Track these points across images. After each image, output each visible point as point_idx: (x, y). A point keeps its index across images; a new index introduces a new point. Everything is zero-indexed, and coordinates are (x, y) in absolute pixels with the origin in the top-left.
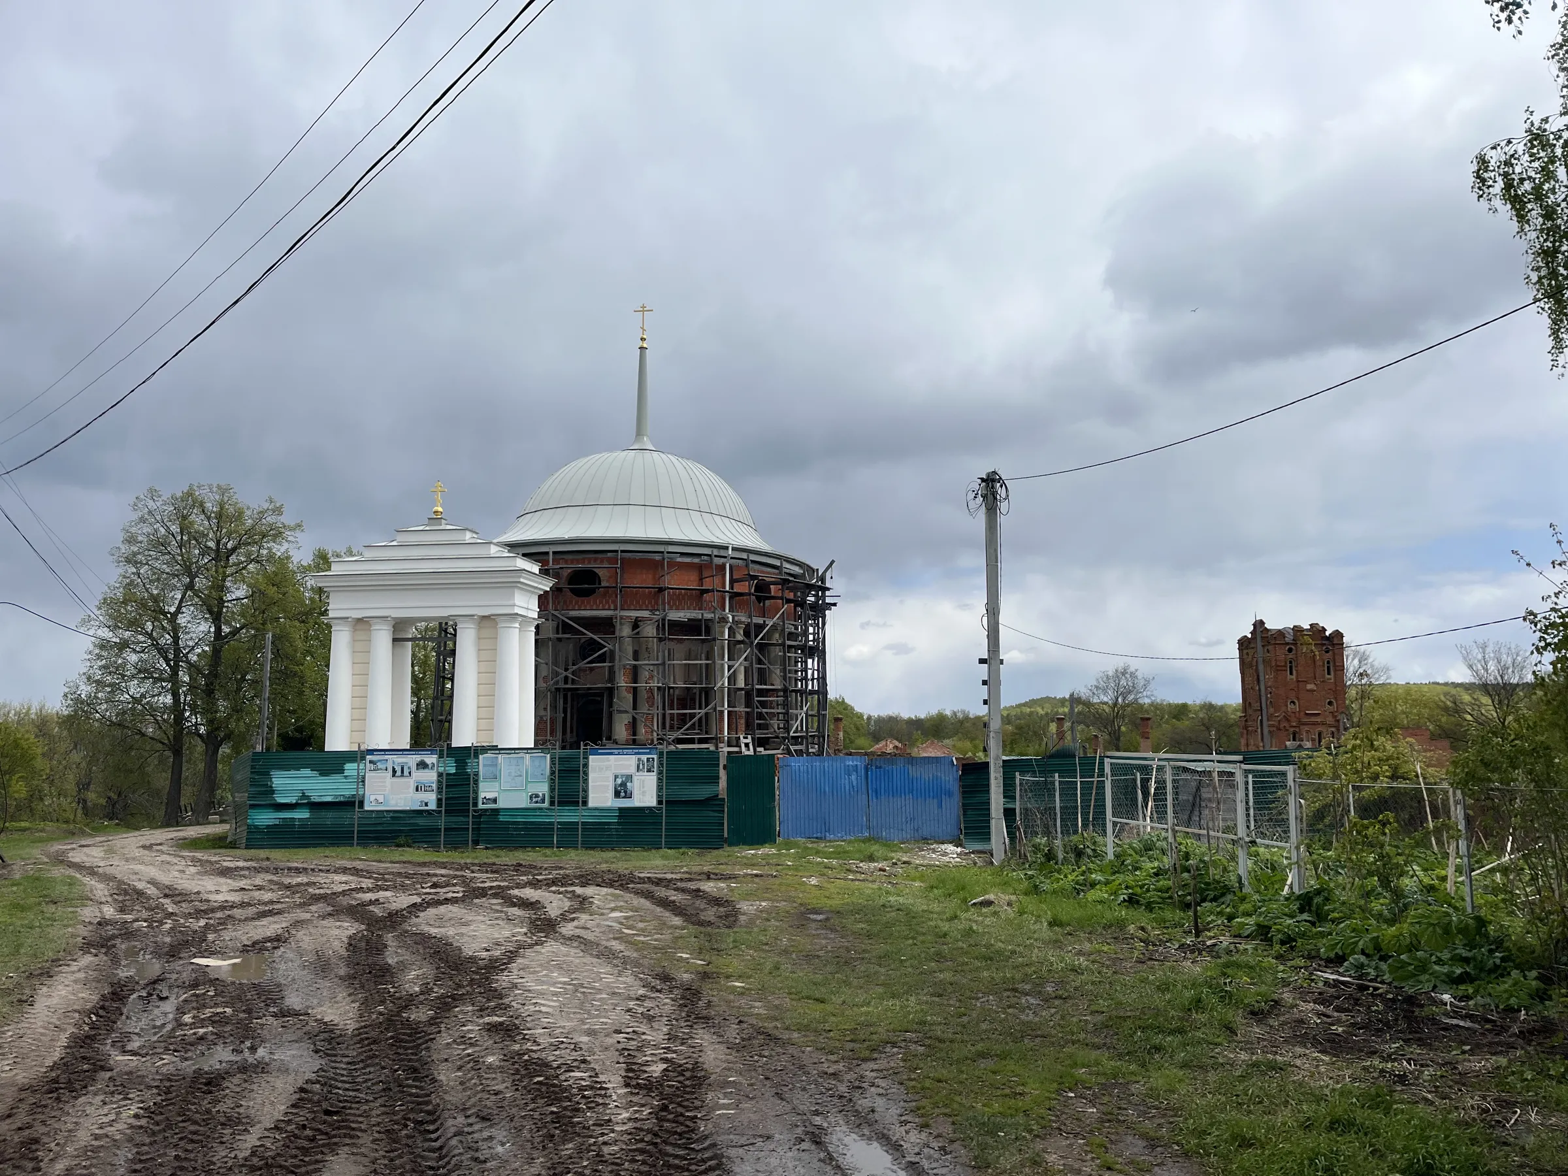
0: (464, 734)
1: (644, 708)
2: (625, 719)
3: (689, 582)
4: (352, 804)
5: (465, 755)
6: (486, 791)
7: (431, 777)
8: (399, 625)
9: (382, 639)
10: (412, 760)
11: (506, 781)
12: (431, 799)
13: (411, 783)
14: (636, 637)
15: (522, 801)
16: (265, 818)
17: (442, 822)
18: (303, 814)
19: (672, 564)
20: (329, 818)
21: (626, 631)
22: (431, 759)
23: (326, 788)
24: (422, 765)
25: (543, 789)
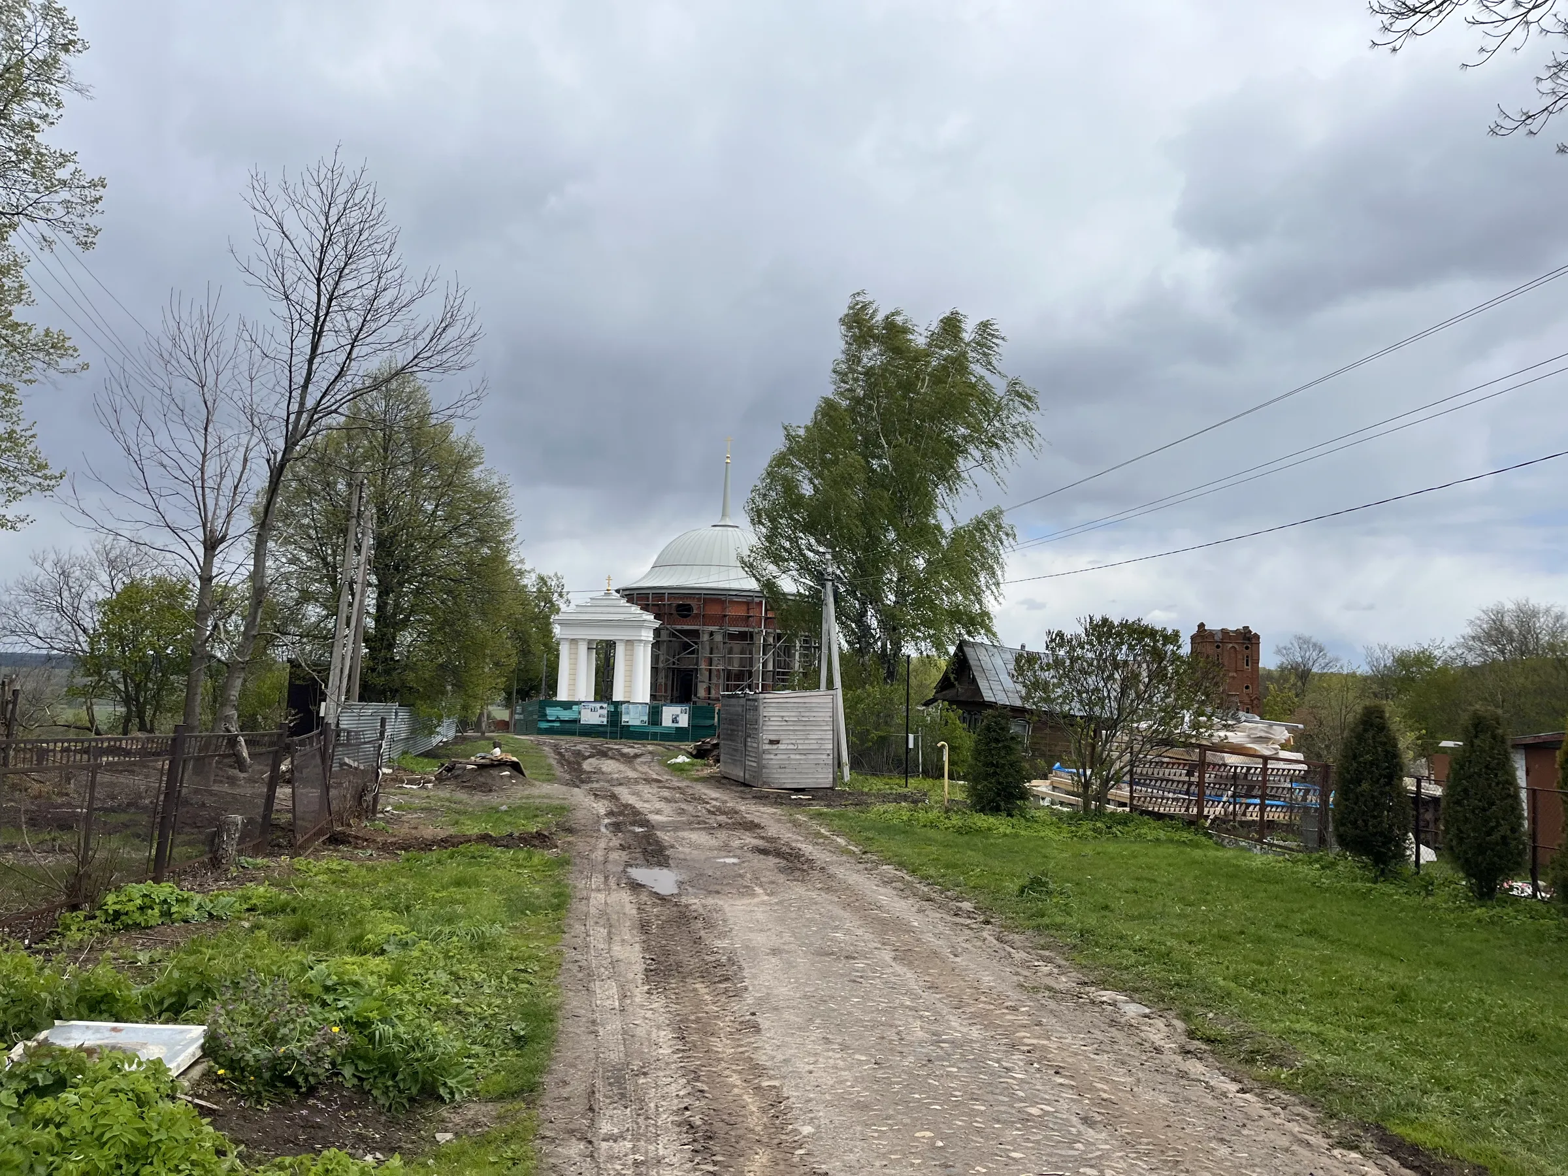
0: (618, 696)
1: (714, 681)
2: (705, 686)
3: (741, 612)
4: (576, 721)
5: (617, 704)
6: (625, 718)
7: (605, 712)
8: (590, 642)
9: (583, 648)
10: (598, 705)
11: (632, 714)
12: (605, 720)
13: (597, 714)
14: (711, 640)
15: (638, 723)
16: (544, 725)
17: (609, 729)
18: (558, 724)
19: (731, 602)
20: (567, 726)
21: (706, 637)
22: (605, 705)
23: (566, 715)
24: (602, 708)
25: (646, 718)
